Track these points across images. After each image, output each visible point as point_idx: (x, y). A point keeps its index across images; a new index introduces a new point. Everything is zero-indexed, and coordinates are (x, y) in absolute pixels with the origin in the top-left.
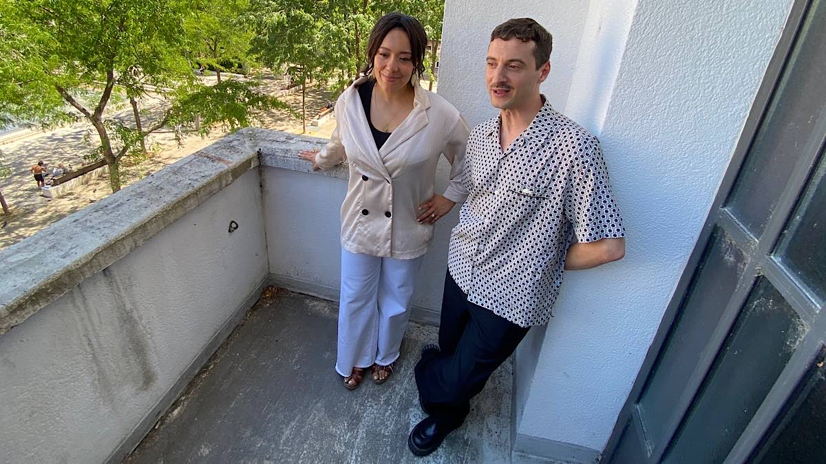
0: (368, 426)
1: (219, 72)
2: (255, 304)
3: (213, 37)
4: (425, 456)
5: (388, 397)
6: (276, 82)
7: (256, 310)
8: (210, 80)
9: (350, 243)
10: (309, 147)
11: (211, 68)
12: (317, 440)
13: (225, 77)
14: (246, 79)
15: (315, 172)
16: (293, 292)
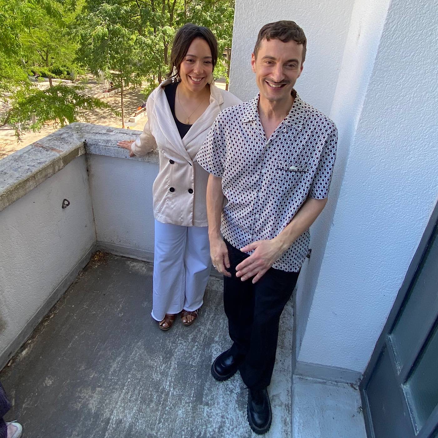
0: (179, 359)
1: (50, 78)
2: (87, 265)
3: (45, 49)
4: (225, 380)
5: (194, 335)
6: (98, 87)
7: (86, 271)
8: (43, 85)
9: (160, 215)
10: (126, 138)
11: (44, 75)
12: (139, 371)
13: (56, 82)
14: (73, 84)
15: (131, 158)
16: (116, 256)
